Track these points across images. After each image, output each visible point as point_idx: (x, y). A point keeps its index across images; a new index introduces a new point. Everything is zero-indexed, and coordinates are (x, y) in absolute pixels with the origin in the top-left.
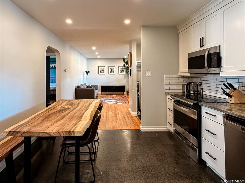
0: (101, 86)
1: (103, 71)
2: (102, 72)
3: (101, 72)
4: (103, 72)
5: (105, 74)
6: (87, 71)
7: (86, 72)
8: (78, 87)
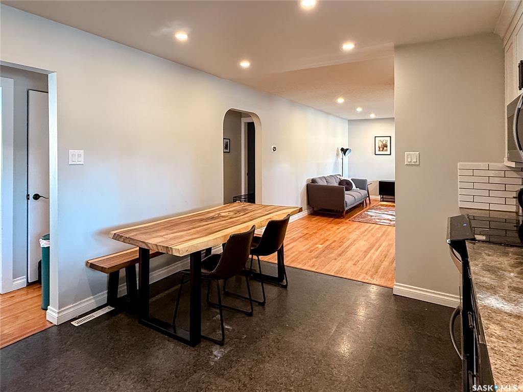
0: (380, 182)
1: (385, 148)
2: (383, 149)
3: (381, 149)
4: (387, 150)
5: (390, 154)
6: (345, 148)
7: (342, 149)
8: (313, 181)
